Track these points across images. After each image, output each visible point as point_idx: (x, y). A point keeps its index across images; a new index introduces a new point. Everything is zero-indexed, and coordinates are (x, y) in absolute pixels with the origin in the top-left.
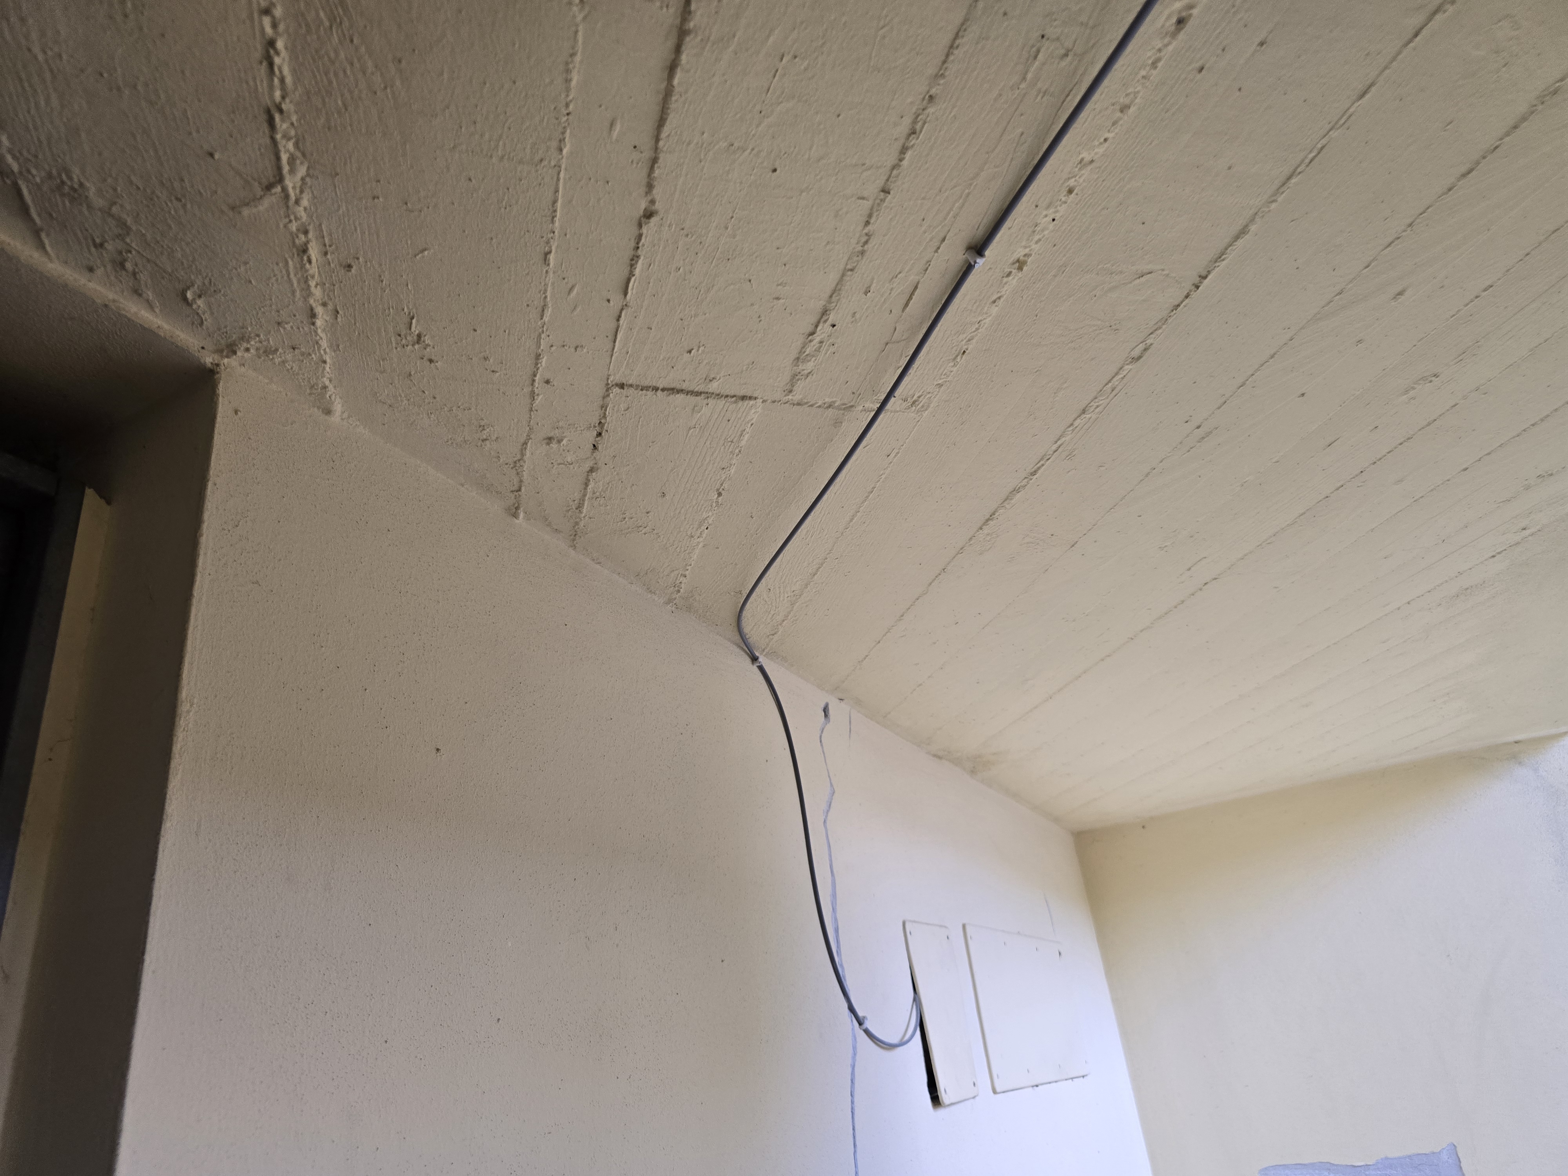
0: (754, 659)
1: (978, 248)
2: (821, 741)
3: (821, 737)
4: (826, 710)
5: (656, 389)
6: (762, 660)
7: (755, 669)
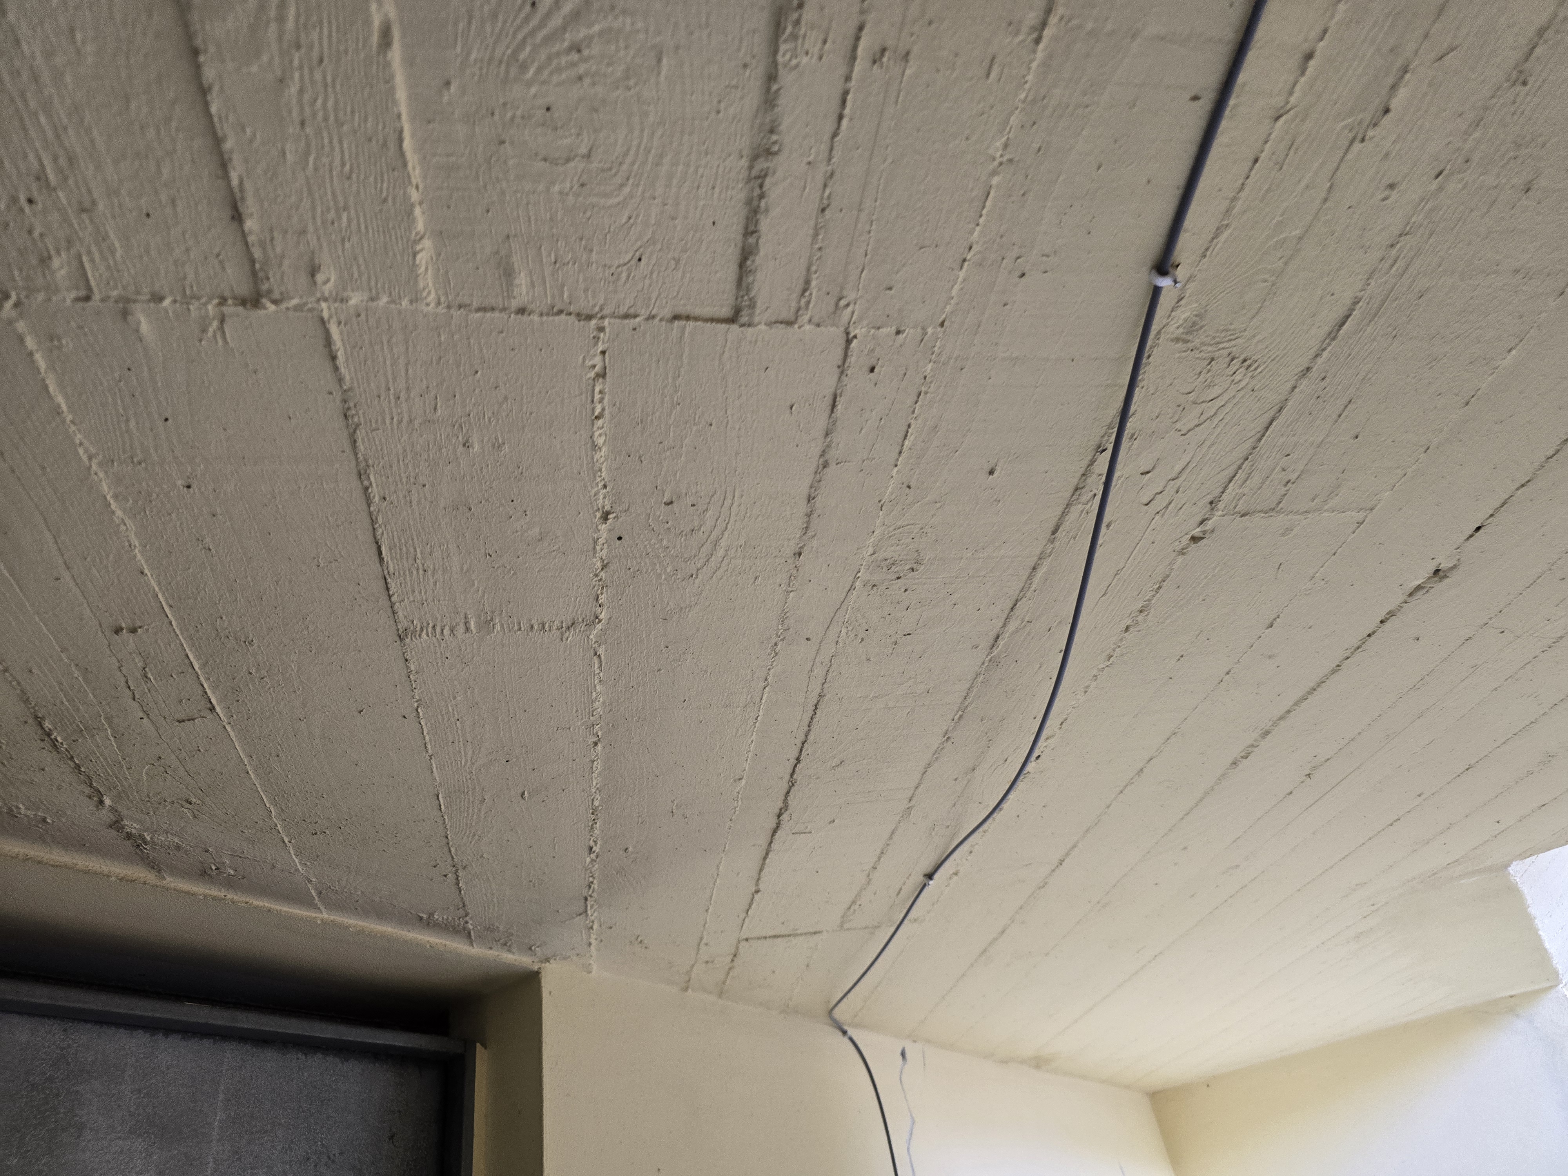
0: (844, 1033)
1: (930, 876)
2: (901, 1082)
3: (900, 1078)
4: (903, 1054)
5: (765, 938)
6: (851, 1032)
7: (846, 1040)
